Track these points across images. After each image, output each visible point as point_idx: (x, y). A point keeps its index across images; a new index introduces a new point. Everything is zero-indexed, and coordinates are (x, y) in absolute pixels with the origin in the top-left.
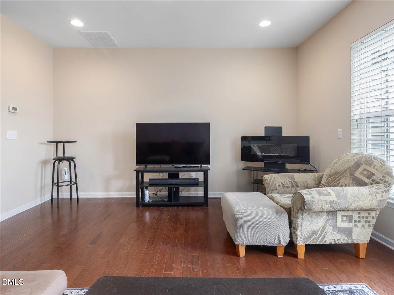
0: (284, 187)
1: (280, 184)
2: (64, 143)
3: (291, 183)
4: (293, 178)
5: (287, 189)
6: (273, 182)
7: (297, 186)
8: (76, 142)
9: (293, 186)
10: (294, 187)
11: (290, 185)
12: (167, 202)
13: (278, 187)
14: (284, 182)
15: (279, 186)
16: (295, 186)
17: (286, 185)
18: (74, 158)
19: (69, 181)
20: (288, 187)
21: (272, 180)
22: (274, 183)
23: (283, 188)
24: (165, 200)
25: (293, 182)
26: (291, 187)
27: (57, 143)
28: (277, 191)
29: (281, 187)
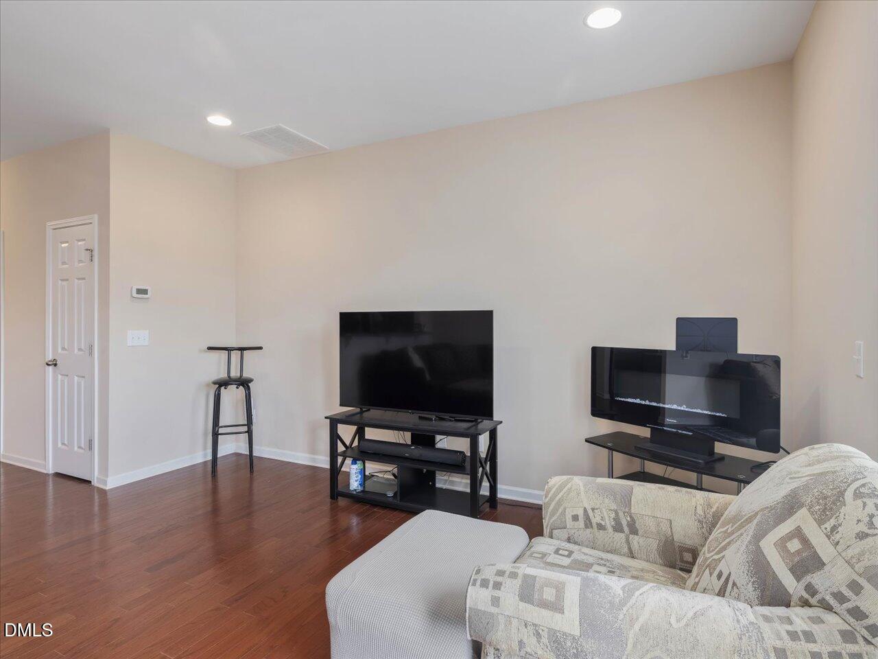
0: (588, 523)
1: (580, 513)
2: (242, 349)
3: (613, 515)
4: (627, 500)
5: (600, 535)
6: (559, 504)
7: (634, 531)
8: (260, 348)
9: (618, 528)
10: (622, 531)
11: (609, 523)
12: (391, 500)
13: (569, 523)
14: (593, 509)
15: (575, 518)
16: (626, 529)
17: (596, 519)
18: (251, 380)
19: (245, 425)
20: (601, 527)
21: (560, 496)
22: (562, 507)
23: (586, 527)
24: (388, 493)
25: (621, 514)
26: (610, 530)
27: (228, 350)
28: (563, 534)
29: (581, 523)
